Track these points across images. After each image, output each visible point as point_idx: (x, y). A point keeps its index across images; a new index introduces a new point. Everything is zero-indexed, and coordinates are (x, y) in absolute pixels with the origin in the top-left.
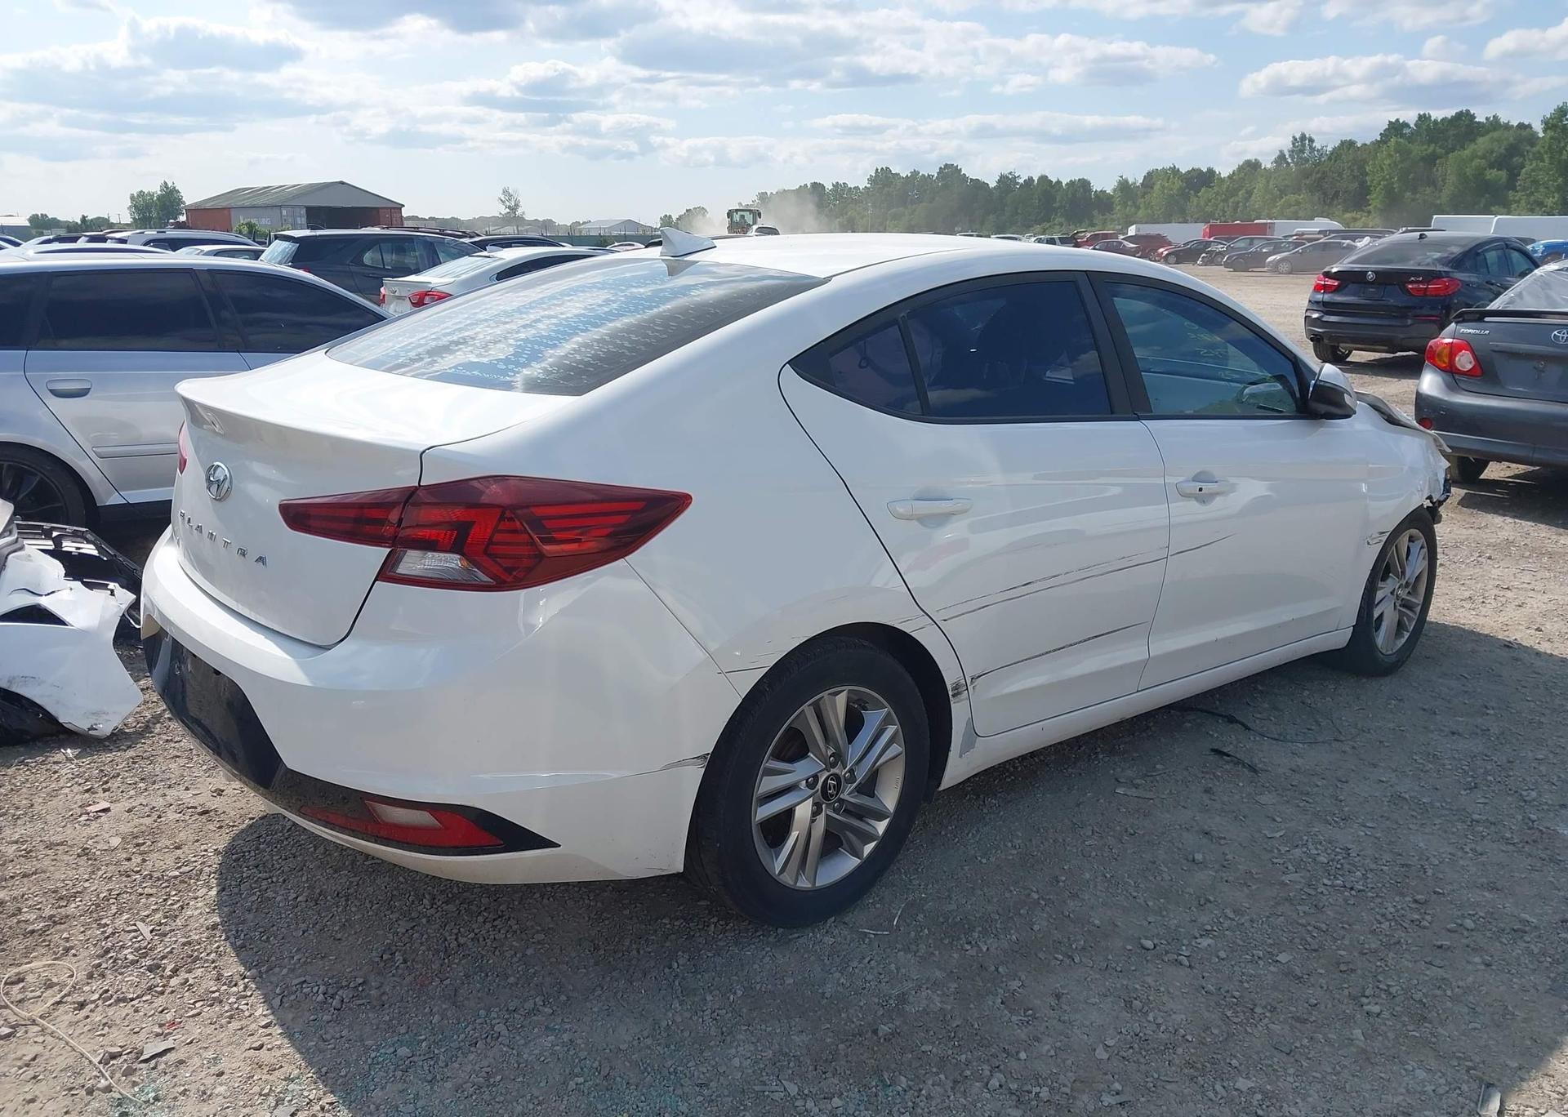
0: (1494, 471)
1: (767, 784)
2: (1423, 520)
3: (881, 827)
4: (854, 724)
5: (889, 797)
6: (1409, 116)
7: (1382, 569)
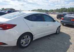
0: (64, 24)
1: (22, 41)
2: (60, 27)
3: (29, 43)
4: (27, 37)
5: (30, 41)
6: (62, 8)
7: (58, 29)
